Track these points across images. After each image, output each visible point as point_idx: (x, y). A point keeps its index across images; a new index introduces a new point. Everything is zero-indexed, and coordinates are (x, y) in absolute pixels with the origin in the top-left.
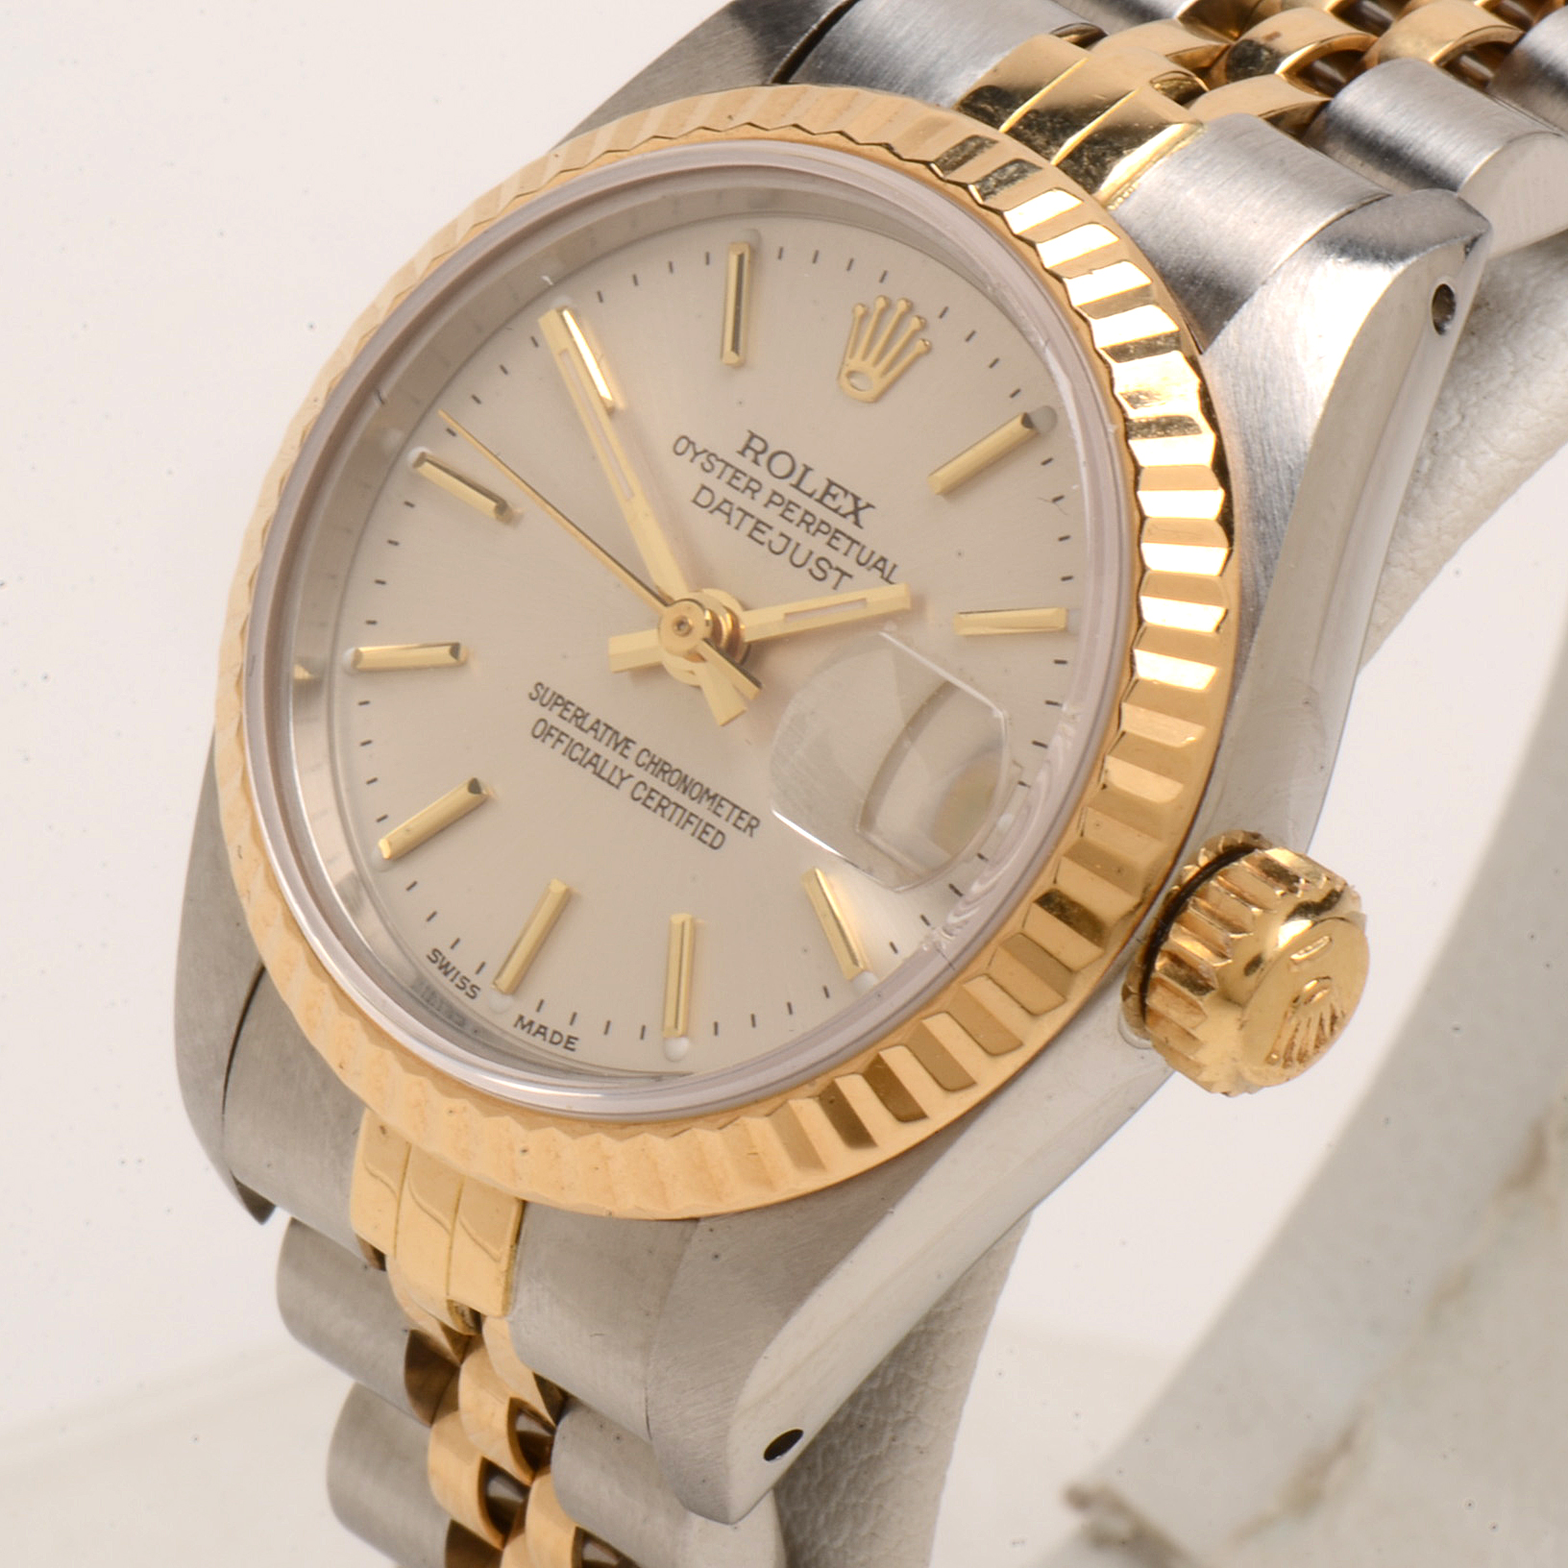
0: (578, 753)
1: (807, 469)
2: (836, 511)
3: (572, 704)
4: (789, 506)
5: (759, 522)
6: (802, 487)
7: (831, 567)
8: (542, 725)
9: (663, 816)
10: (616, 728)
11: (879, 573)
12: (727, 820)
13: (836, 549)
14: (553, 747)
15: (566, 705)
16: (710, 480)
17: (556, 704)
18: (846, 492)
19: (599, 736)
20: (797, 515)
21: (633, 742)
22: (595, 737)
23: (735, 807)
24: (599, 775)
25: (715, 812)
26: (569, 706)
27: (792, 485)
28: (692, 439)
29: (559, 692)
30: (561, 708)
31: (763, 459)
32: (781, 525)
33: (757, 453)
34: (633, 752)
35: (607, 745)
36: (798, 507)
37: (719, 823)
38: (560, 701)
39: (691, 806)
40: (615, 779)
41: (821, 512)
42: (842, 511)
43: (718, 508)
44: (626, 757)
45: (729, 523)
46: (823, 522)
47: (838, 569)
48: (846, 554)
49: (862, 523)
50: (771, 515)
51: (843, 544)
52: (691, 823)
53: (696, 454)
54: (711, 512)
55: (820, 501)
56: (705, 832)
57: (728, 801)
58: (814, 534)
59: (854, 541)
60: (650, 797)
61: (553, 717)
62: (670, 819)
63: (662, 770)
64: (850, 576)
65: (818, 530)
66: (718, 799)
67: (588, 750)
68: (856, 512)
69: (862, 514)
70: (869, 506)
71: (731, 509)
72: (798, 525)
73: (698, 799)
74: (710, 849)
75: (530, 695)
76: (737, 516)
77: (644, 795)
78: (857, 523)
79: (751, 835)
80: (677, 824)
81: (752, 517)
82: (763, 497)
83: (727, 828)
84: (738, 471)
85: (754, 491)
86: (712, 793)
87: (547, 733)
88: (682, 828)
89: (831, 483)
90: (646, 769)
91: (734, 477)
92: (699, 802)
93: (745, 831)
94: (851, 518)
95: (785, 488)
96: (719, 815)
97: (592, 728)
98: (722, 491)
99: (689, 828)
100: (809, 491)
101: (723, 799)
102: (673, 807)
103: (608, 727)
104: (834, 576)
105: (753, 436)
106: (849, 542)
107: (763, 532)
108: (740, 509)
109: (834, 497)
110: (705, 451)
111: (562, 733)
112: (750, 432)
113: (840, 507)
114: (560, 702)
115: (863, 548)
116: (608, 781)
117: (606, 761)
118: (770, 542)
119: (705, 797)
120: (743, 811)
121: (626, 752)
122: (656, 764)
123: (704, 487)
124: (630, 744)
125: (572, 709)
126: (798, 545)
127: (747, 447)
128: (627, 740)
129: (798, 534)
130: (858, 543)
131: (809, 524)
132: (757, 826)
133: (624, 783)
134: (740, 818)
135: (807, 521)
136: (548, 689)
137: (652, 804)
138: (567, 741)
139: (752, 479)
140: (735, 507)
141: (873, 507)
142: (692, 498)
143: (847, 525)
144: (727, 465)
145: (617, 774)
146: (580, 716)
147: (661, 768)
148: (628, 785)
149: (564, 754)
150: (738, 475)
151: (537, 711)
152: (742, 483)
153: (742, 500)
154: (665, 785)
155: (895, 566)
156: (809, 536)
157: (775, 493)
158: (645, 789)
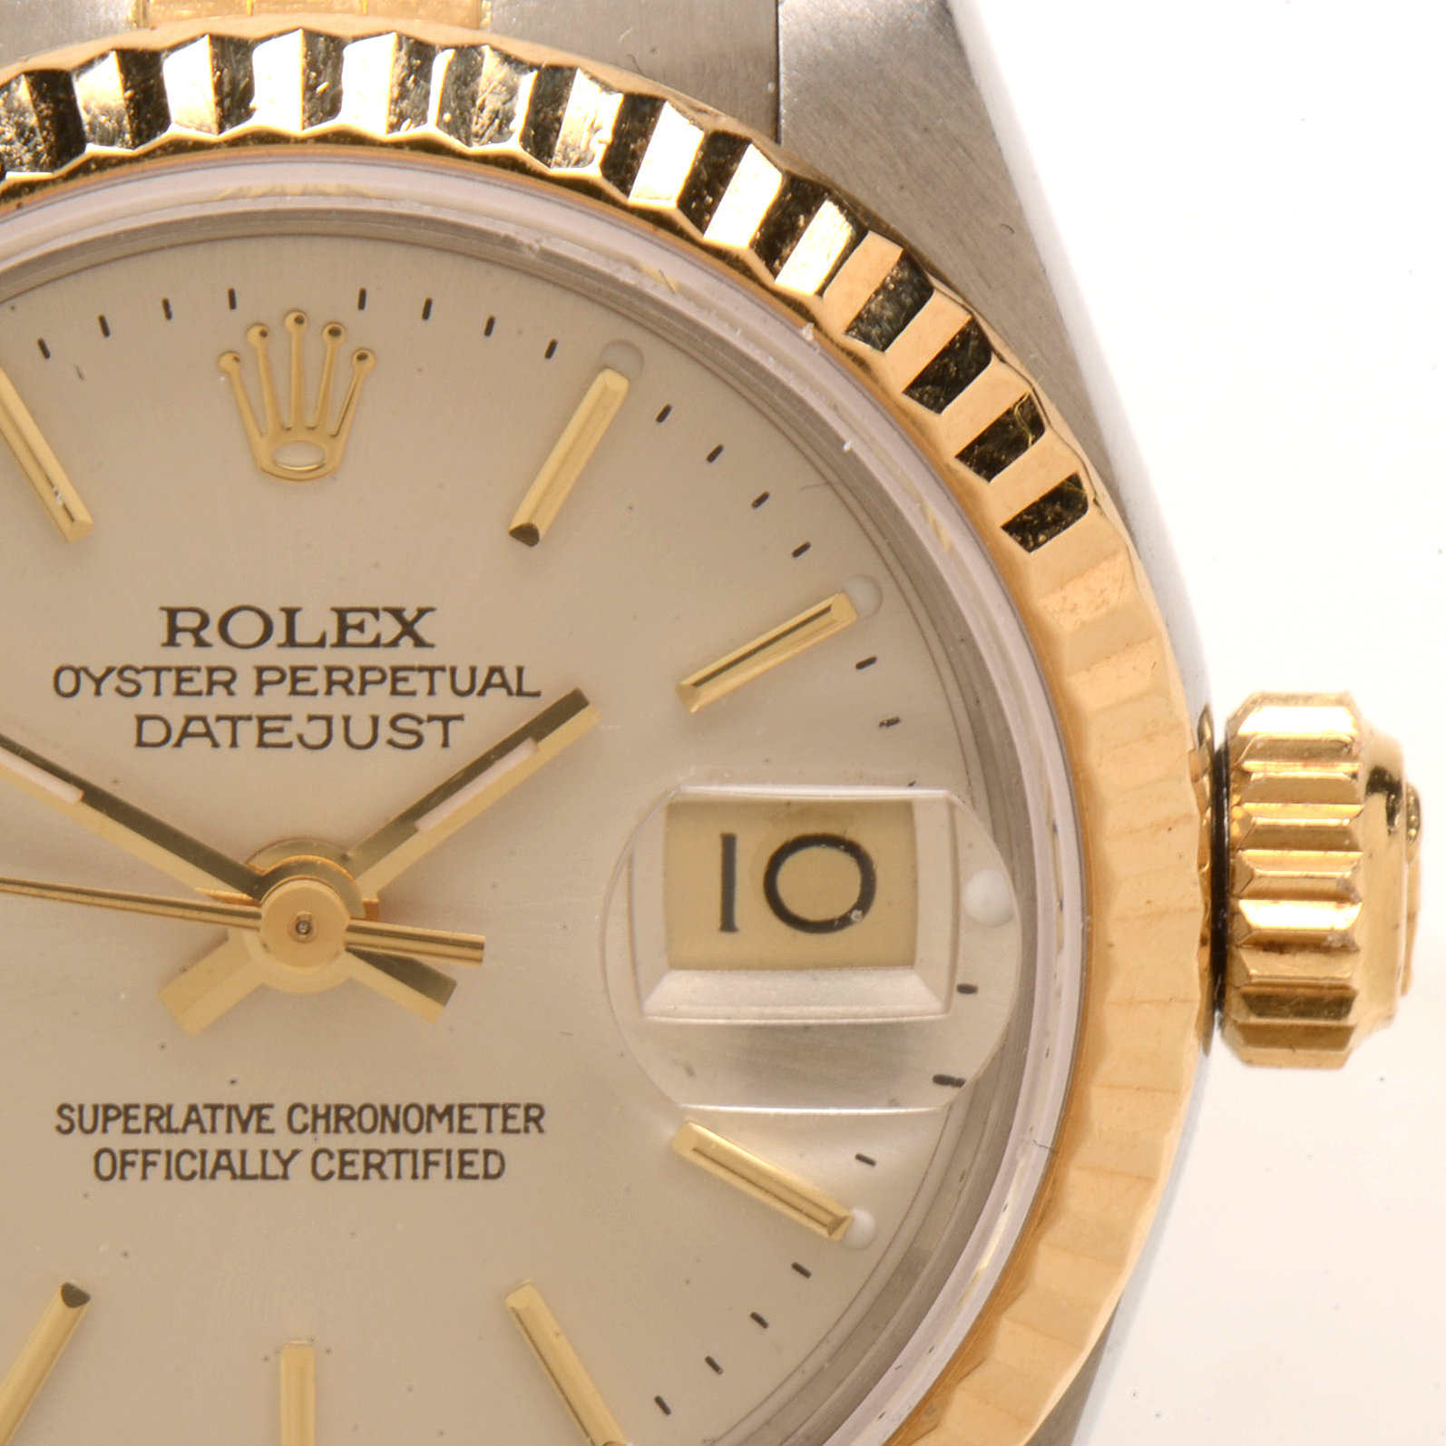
0: (188, 1165)
1: (291, 614)
2: (376, 643)
3: (137, 1106)
4: (295, 677)
5: (262, 720)
6: (299, 638)
7: (420, 721)
8: (106, 1161)
9: (383, 1177)
10: (226, 1102)
11: (503, 691)
12: (489, 1130)
13: (413, 693)
14: (144, 1177)
15: (126, 1112)
16: (145, 703)
17: (107, 1119)
18: (375, 612)
19: (208, 1126)
20: (318, 681)
21: (270, 1106)
22: (203, 1131)
23: (489, 1108)
24: (244, 1176)
25: (462, 1130)
26: (132, 1112)
27: (280, 646)
28: (77, 665)
29: (102, 1100)
30: (121, 1120)
31: (210, 634)
32: (300, 708)
33: (196, 632)
34: (277, 1119)
35: (229, 1130)
36: (313, 668)
37: (480, 1141)
38: (112, 1113)
39: (421, 1142)
40: (274, 1167)
41: (352, 659)
42: (385, 639)
43: (185, 734)
44: (271, 1131)
45: (215, 745)
46: (364, 670)
47: (431, 719)
48: (431, 692)
49: (427, 639)
50: (277, 700)
51: (419, 681)
52: (436, 1164)
53: (98, 682)
54: (178, 744)
55: (341, 642)
56: (463, 1164)
57: (473, 1106)
58: (362, 692)
59: (431, 671)
60: (343, 1164)
61: (115, 1138)
62: (398, 1176)
63: (339, 1118)
64: (460, 718)
65: (364, 683)
66: (456, 1112)
67: (204, 1153)
68: (408, 629)
69: (420, 628)
70: (422, 612)
71: (207, 726)
72: (329, 692)
73: (425, 1125)
74: (489, 1182)
75: (59, 1128)
76: (222, 731)
77: (335, 1165)
78: (419, 642)
79: (541, 1130)
80: (415, 1176)
81: (249, 718)
82: (246, 682)
83: (497, 1141)
84: (179, 670)
85: (227, 685)
86: (440, 1109)
87: (122, 1163)
88: (426, 1176)
89: (342, 613)
90: (314, 1130)
91: (180, 681)
92: (429, 1130)
93: (527, 1130)
94: (407, 642)
95: (272, 654)
96: (473, 1131)
97: (188, 1121)
98: (176, 710)
99: (437, 1173)
100: (316, 639)
101: (462, 1107)
102: (391, 1160)
103: (214, 1108)
104: (433, 732)
105: (172, 613)
106: (426, 675)
107: (280, 730)
108: (219, 718)
109: (360, 627)
110: (109, 671)
111: (146, 1153)
112: (162, 609)
113: (378, 637)
114: (107, 1114)
115: (453, 671)
116: (265, 1176)
117: (243, 1153)
118: (301, 738)
119: (434, 1119)
120: (505, 1108)
121: (265, 1125)
122: (327, 1116)
123: (141, 720)
124: (265, 1112)
125: (141, 1113)
126: (347, 720)
127: (173, 630)
128: (257, 1109)
129: (338, 704)
130: (442, 669)
131: (345, 684)
132: (542, 1114)
133: (291, 1167)
134: (506, 1117)
135: (336, 680)
136: (81, 1108)
137: (359, 1169)
138: (161, 1160)
139: (211, 671)
140: (211, 721)
141: (431, 610)
142: (134, 740)
143: (406, 653)
144: (158, 671)
145: (271, 1159)
146: (159, 1116)
147: (338, 1116)
148: (300, 1166)
149: (168, 1177)
150: (185, 674)
151: (84, 1146)
152: (200, 682)
153: (217, 704)
154: (359, 1134)
155: (520, 671)
156: (356, 698)
157: (260, 670)
158: (331, 1156)
